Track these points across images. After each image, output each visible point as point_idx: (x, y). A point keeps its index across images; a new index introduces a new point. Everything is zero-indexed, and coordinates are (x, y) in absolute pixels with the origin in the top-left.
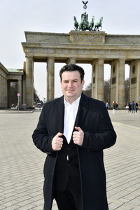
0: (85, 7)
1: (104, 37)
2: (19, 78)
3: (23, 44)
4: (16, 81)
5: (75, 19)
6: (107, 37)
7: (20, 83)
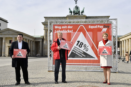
0: (76, 3)
1: (85, 18)
2: (41, 41)
3: (42, 23)
4: (39, 42)
5: (70, 9)
6: (87, 18)
7: (41, 43)
